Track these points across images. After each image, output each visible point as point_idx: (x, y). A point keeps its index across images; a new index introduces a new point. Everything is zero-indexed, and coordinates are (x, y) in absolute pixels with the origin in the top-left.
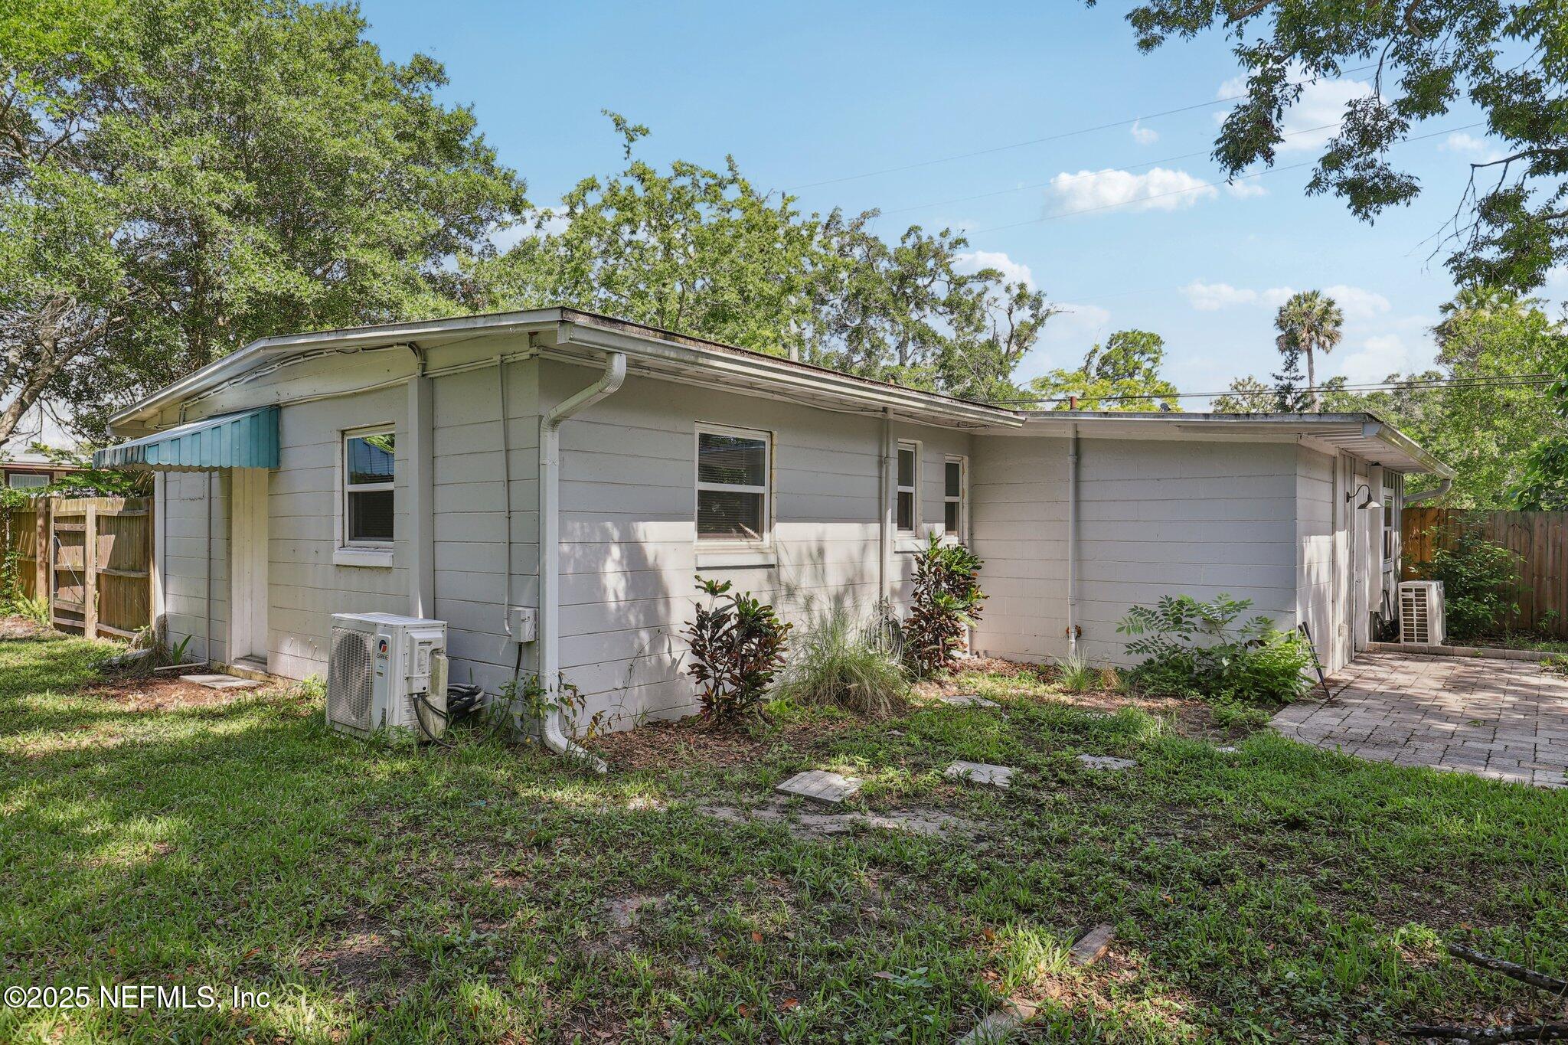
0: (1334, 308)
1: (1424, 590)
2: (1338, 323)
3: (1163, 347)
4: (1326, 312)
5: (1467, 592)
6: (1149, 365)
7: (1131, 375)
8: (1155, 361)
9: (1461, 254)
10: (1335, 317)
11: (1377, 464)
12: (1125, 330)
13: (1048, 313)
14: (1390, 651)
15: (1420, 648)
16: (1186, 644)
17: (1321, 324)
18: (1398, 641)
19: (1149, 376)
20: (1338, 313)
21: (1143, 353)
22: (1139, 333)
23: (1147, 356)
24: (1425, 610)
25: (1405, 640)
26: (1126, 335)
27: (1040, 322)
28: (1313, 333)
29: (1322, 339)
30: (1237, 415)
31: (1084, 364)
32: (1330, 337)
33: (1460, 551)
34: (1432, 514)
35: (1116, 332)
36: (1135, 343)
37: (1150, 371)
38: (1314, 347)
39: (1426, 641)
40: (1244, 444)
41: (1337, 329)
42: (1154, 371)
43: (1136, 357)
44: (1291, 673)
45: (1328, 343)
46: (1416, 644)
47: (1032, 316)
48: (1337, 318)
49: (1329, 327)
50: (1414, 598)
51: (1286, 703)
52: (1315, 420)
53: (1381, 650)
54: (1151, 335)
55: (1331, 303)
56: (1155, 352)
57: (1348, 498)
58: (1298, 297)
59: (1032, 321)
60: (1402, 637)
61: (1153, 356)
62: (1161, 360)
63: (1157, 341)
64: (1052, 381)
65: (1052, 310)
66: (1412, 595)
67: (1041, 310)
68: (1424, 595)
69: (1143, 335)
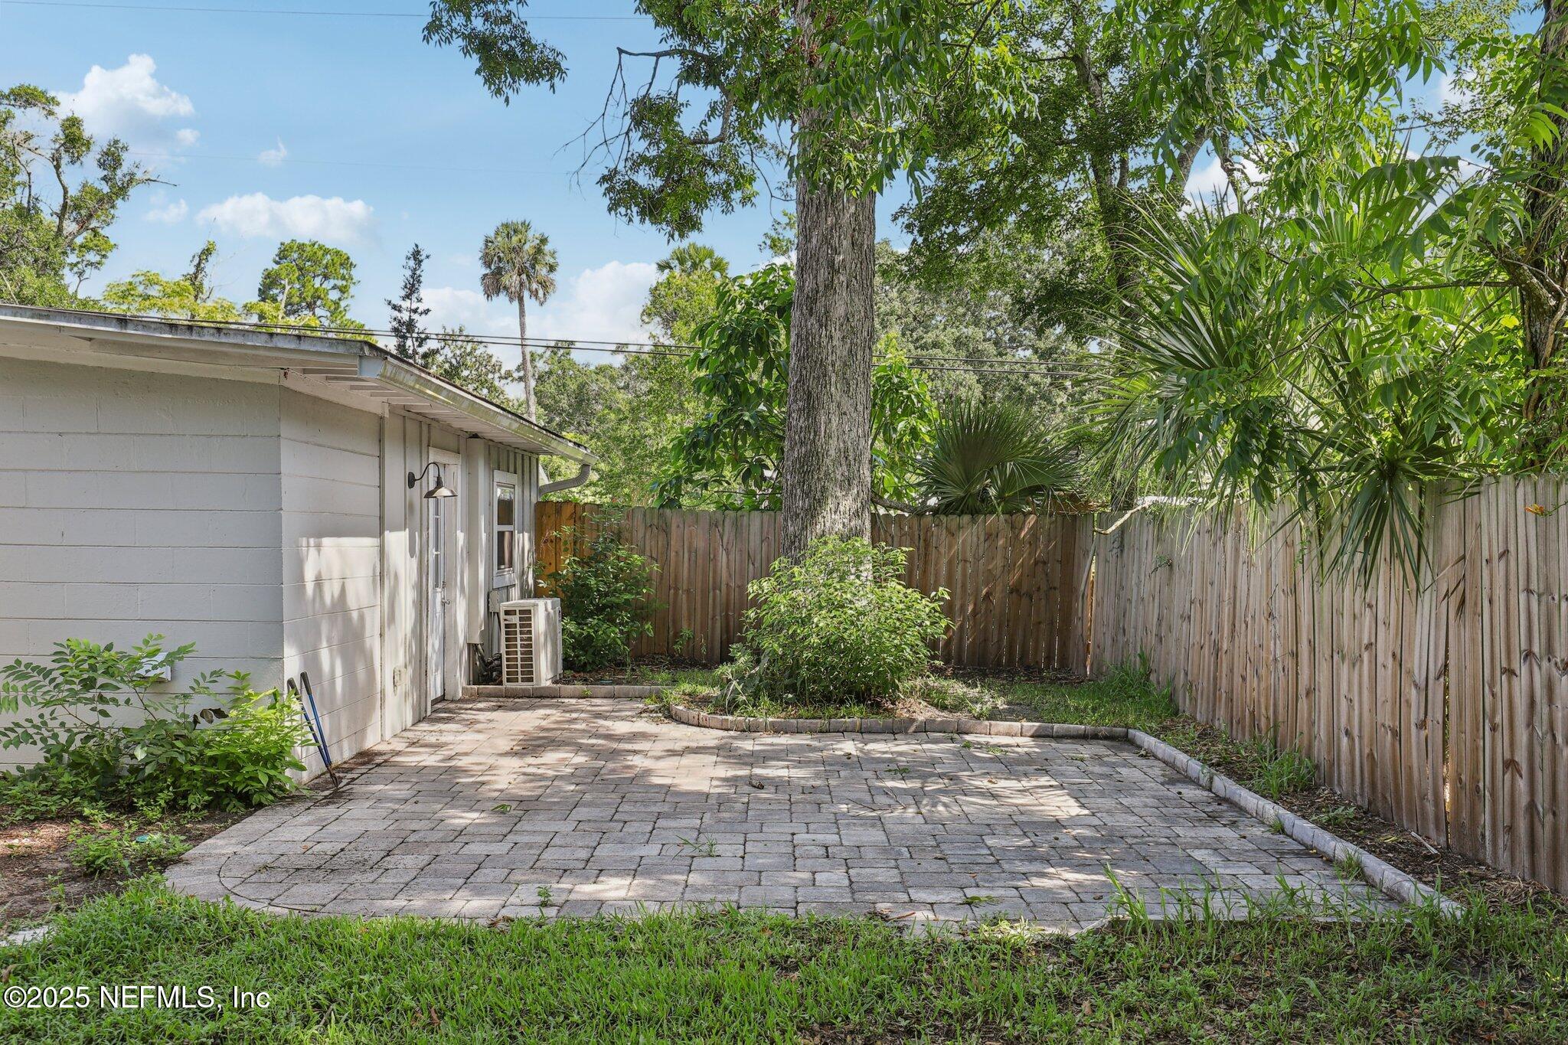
0: (547, 248)
1: (529, 612)
2: (552, 268)
3: (353, 272)
4: (539, 251)
5: (600, 610)
6: (334, 295)
7: (311, 306)
8: (343, 290)
9: (615, 171)
10: (549, 259)
11: (475, 436)
12: (300, 241)
13: (132, 179)
14: (490, 696)
15: (523, 690)
16: (104, 722)
17: (533, 267)
18: (501, 683)
19: (335, 309)
20: (553, 254)
21: (326, 277)
22: (320, 247)
23: (332, 282)
24: (530, 639)
25: (509, 680)
26: (301, 247)
27: (121, 191)
28: (524, 276)
29: (534, 286)
30: (173, 327)
31: (192, 270)
32: (544, 285)
33: (592, 560)
34: (567, 511)
35: (287, 241)
36: (314, 260)
37: (337, 303)
38: (526, 294)
39: (531, 680)
40: (200, 380)
41: (551, 276)
42: (343, 304)
43: (317, 282)
44: (275, 758)
45: (541, 293)
46: (520, 685)
47: (105, 179)
48: (552, 261)
49: (543, 271)
50: (518, 623)
51: (260, 806)
52: (292, 346)
53: (480, 696)
54: (338, 253)
55: (544, 241)
56: (343, 278)
57: (411, 481)
58: (506, 226)
59: (106, 189)
60: (505, 676)
61: (340, 283)
62: (352, 290)
63: (347, 263)
64: (140, 289)
65: (139, 175)
66: (515, 619)
67: (119, 173)
68: (529, 619)
69: (327, 252)
